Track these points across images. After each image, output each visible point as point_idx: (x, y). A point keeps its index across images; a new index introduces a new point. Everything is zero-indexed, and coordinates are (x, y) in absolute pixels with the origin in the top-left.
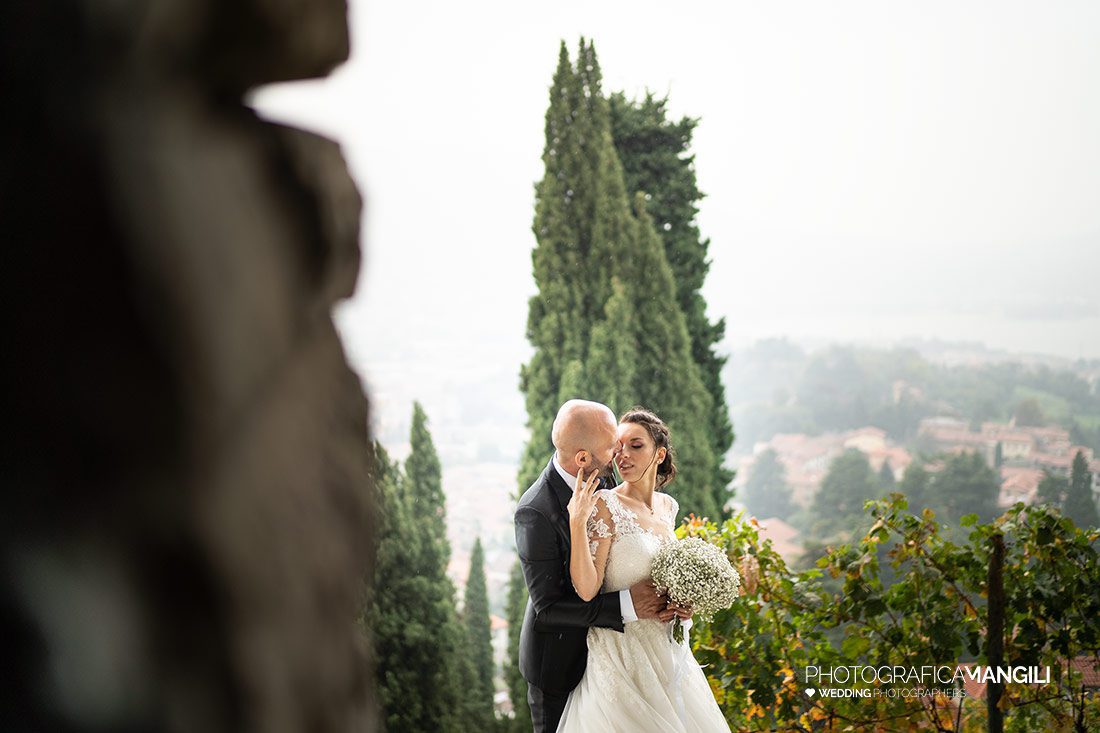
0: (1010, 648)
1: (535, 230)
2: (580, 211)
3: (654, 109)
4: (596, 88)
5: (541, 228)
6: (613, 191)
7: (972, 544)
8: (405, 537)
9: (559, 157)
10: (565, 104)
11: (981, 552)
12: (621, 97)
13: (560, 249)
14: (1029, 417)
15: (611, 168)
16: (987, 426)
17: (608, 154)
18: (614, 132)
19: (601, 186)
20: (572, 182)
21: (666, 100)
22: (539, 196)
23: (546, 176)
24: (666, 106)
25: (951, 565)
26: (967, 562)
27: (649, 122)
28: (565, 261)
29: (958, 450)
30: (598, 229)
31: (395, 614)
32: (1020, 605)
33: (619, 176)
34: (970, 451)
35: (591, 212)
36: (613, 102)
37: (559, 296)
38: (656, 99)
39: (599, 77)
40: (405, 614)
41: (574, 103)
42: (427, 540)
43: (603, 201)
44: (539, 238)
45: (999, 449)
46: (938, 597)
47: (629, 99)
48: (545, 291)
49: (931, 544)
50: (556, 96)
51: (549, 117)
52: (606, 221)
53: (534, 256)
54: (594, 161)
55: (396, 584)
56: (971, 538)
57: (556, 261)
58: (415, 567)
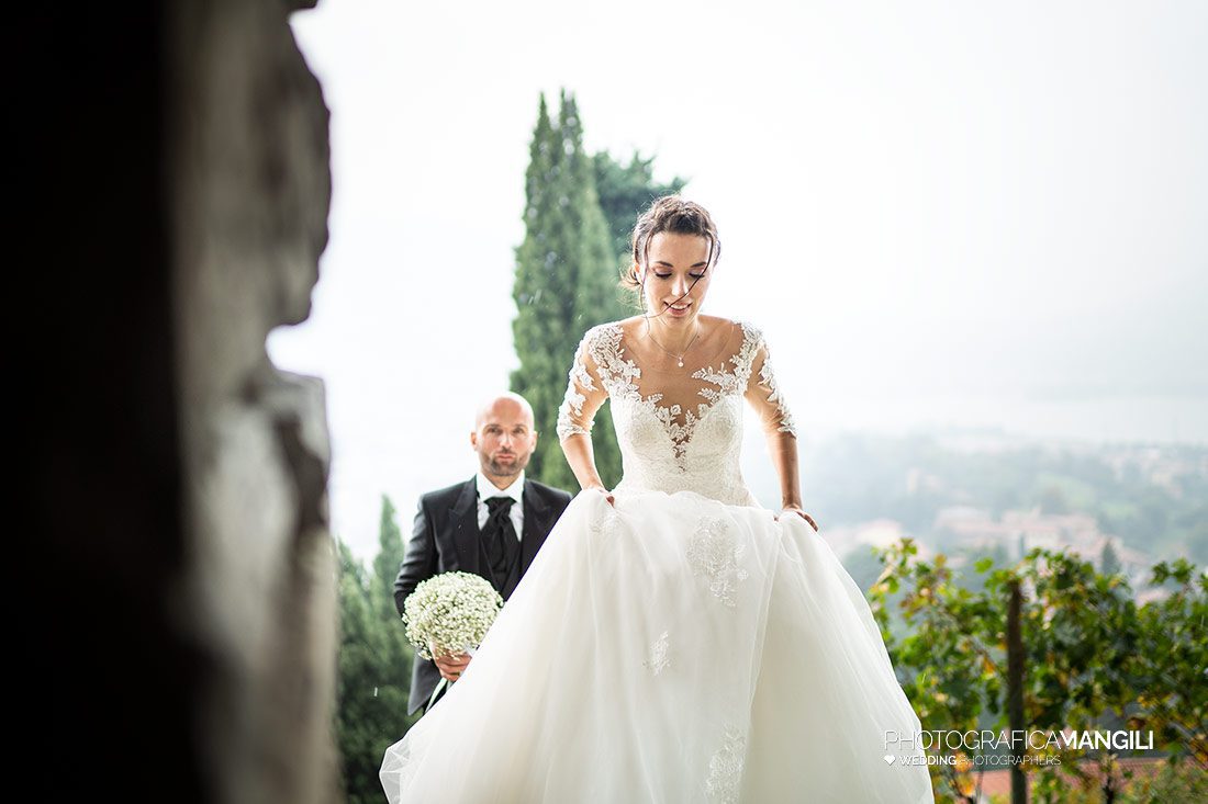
0: (1032, 705)
1: (515, 296)
2: (563, 274)
3: (640, 167)
4: (577, 144)
5: (521, 293)
6: (597, 254)
7: (988, 592)
8: (371, 641)
9: (540, 216)
10: (545, 160)
11: (997, 599)
12: (605, 155)
13: (542, 317)
14: (1053, 505)
15: (595, 229)
16: (1011, 516)
17: (592, 214)
18: (599, 191)
19: (585, 248)
20: (554, 243)
21: (653, 158)
22: (519, 259)
23: (527, 239)
24: (653, 164)
25: (966, 616)
26: (982, 610)
27: (637, 181)
28: (547, 330)
29: (978, 543)
30: (583, 295)
31: (361, 730)
32: (1040, 657)
33: (604, 238)
34: (992, 544)
35: (574, 275)
36: (598, 160)
37: (540, 368)
38: (643, 157)
39: (580, 131)
40: (372, 728)
41: (556, 157)
42: (395, 646)
43: (587, 265)
44: (520, 306)
45: (1022, 542)
46: (952, 651)
47: (613, 157)
48: (526, 364)
49: (945, 592)
50: (535, 151)
51: (529, 175)
52: (590, 286)
53: (515, 324)
54: (576, 221)
55: (361, 695)
56: (987, 585)
57: (537, 330)
58: (384, 676)
